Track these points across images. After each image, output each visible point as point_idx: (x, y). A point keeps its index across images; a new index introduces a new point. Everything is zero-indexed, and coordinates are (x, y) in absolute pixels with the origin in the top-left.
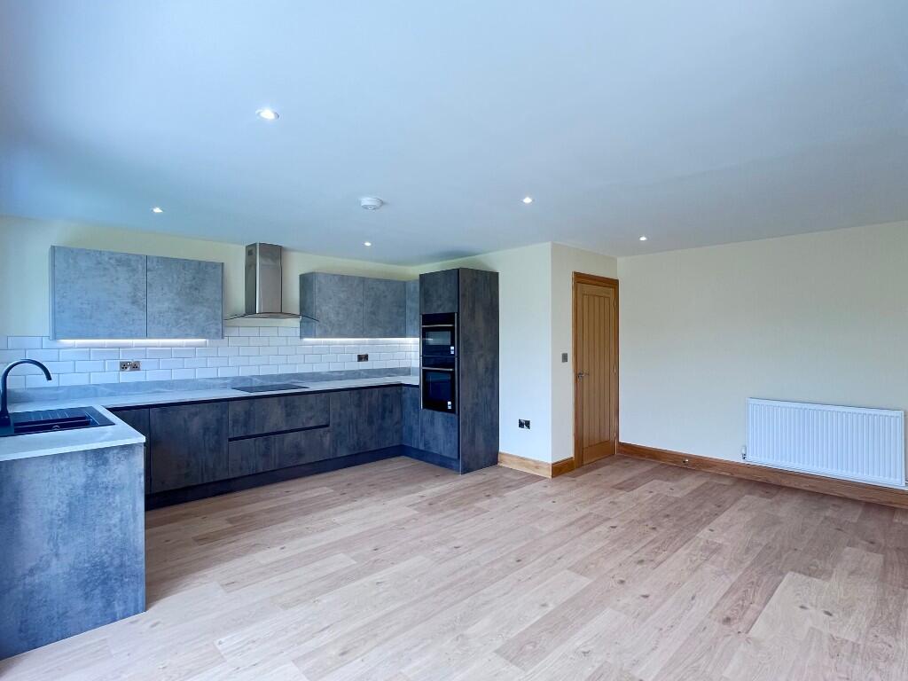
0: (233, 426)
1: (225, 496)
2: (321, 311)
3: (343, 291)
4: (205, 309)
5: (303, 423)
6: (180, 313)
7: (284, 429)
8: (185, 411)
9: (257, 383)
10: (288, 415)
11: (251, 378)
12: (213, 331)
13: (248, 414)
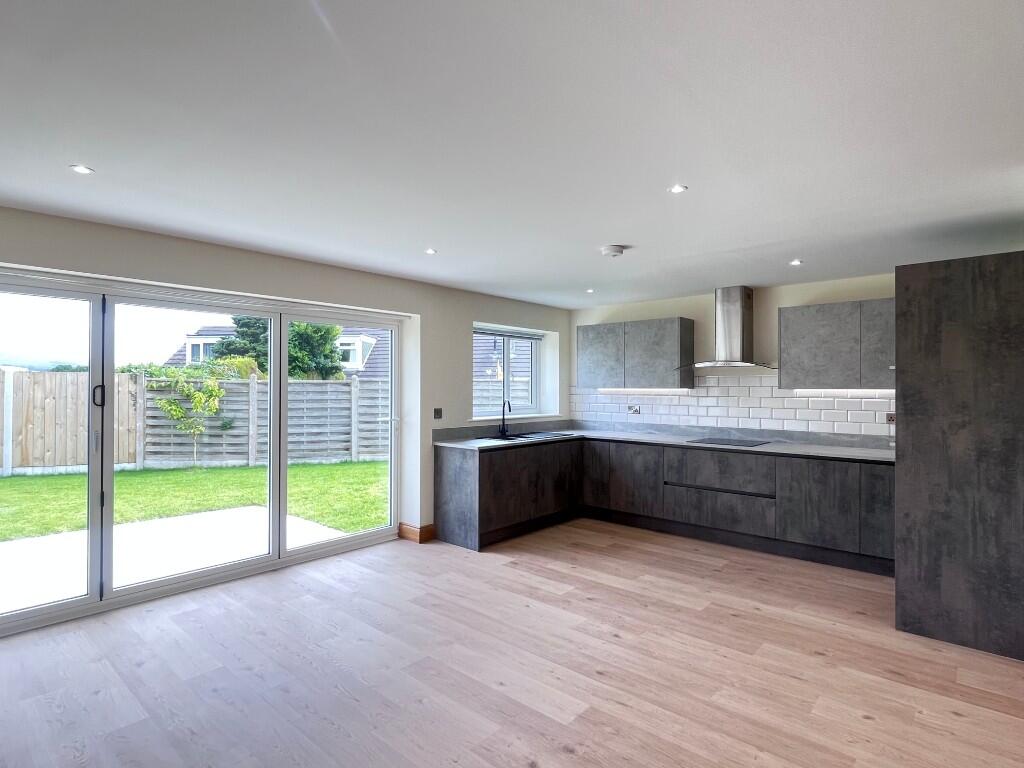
0: (668, 471)
1: (663, 535)
2: (788, 354)
3: (823, 326)
4: (665, 362)
5: (740, 486)
6: (646, 367)
7: (717, 486)
8: (631, 449)
9: (736, 436)
10: (722, 472)
11: (728, 430)
12: (671, 381)
13: (682, 463)
